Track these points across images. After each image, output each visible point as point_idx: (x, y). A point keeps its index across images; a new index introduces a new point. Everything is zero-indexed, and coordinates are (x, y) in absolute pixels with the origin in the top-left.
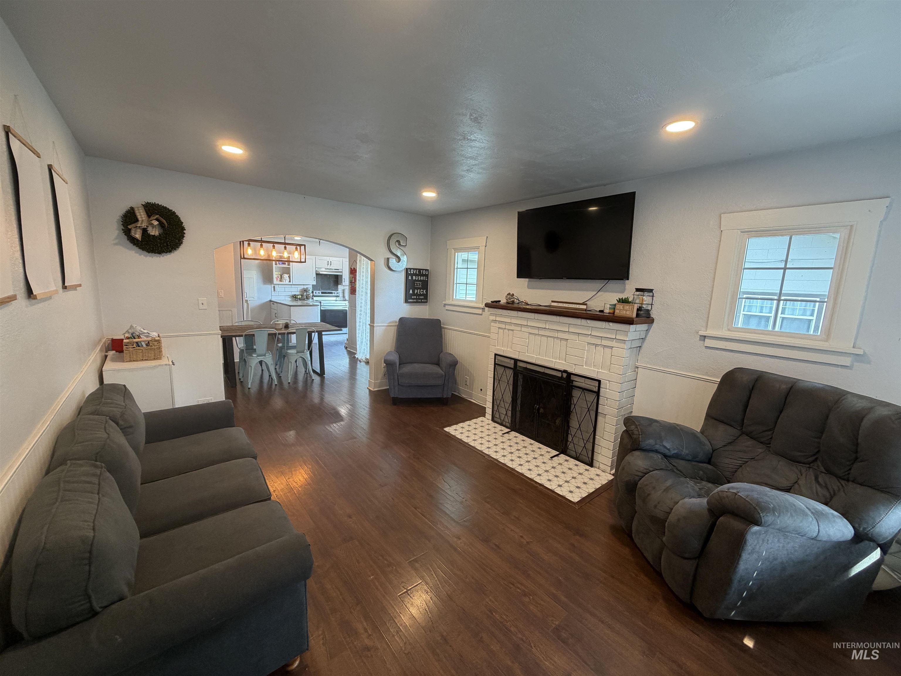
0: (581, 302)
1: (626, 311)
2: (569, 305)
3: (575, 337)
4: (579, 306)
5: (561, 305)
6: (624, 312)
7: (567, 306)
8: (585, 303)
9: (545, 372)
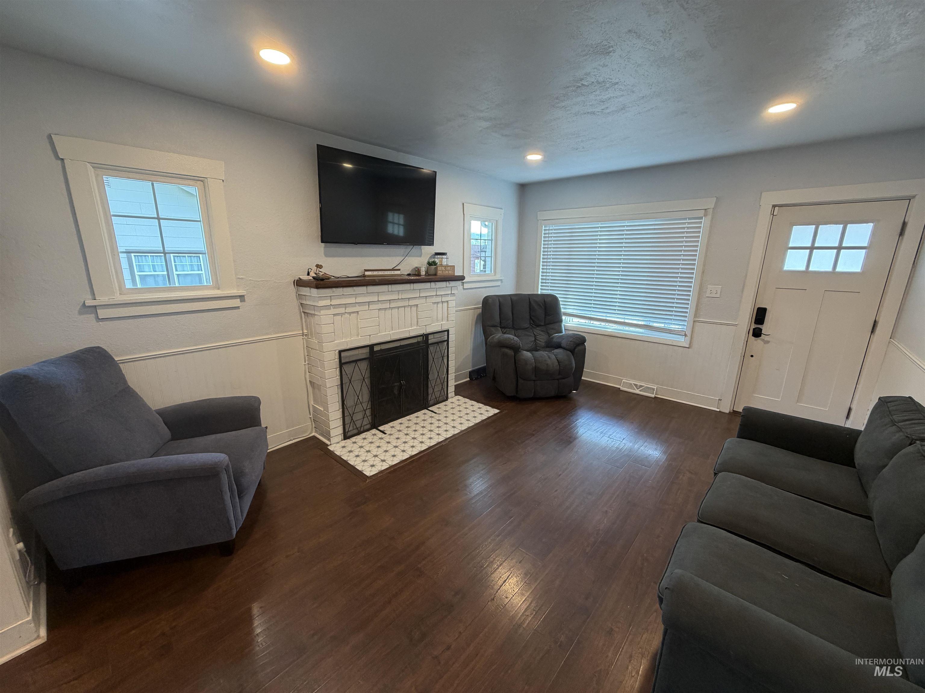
0: (391, 268)
1: (448, 271)
2: (384, 273)
3: (423, 301)
4: (394, 272)
5: (376, 273)
6: (447, 272)
7: (382, 274)
8: (394, 269)
9: (401, 345)
